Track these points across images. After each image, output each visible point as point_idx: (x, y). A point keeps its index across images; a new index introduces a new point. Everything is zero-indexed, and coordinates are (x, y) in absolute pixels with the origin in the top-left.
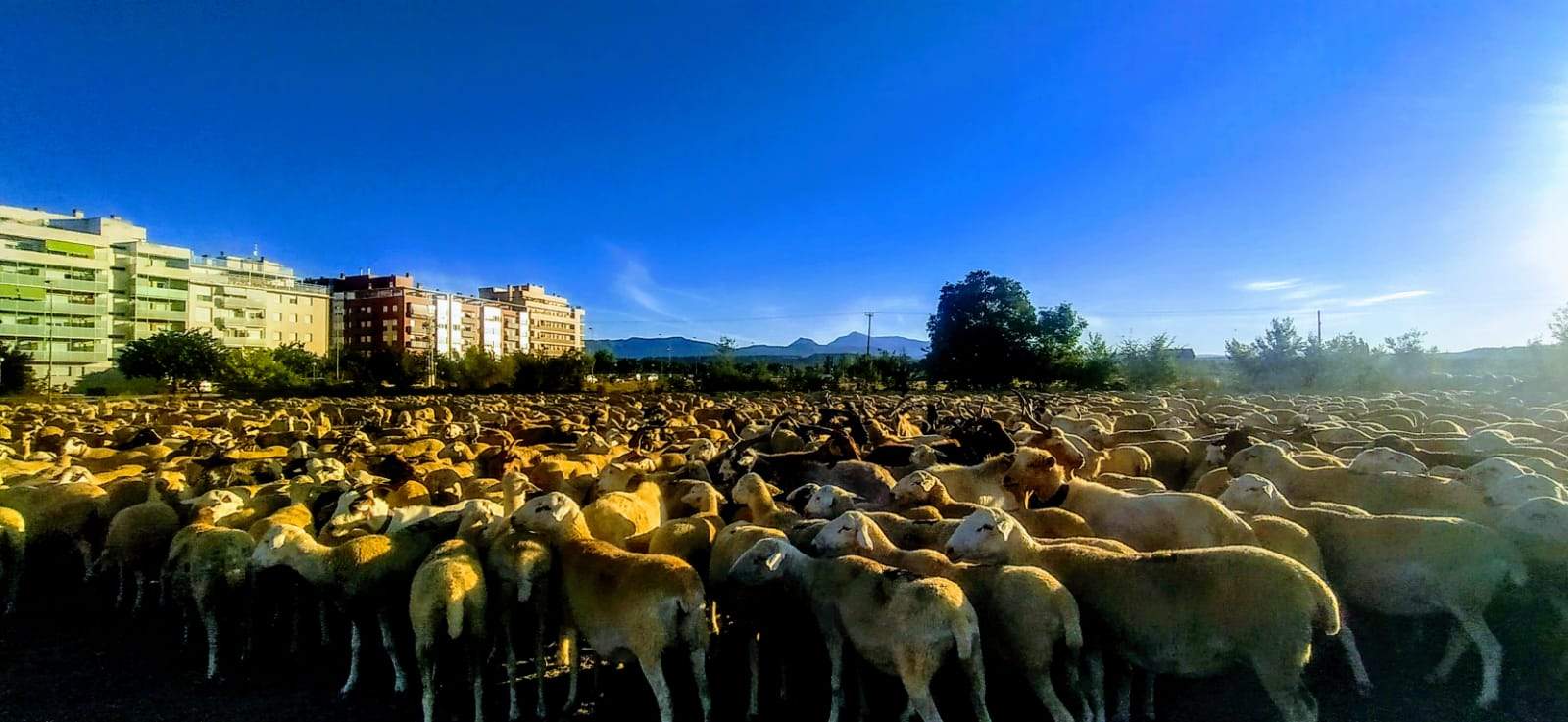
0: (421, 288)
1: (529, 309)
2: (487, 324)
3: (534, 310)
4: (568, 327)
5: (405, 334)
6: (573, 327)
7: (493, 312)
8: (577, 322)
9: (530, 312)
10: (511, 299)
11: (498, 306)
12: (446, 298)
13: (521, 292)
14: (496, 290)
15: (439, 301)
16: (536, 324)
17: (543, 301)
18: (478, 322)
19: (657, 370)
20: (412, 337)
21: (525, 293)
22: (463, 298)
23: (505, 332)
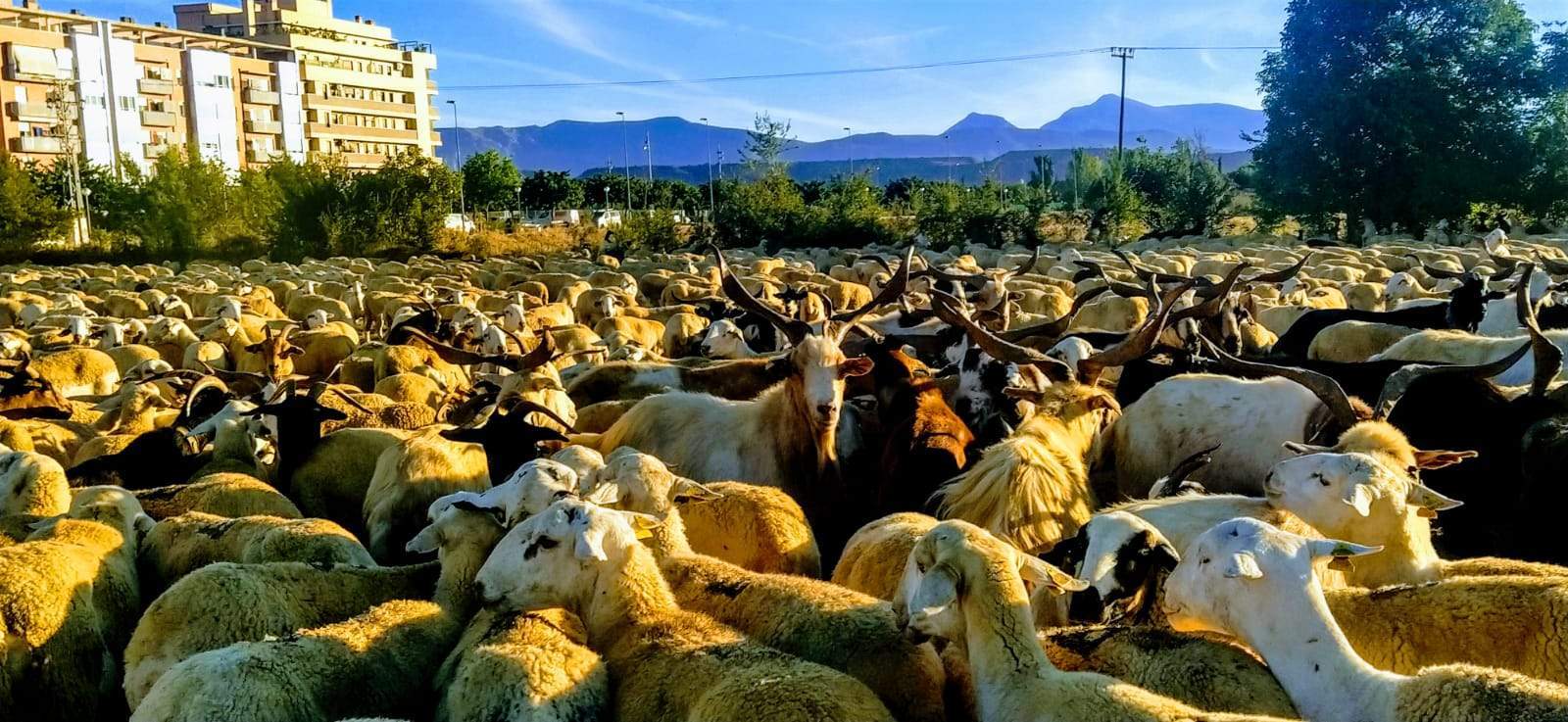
0: (33, 8)
1: (299, 55)
2: (201, 94)
3: (311, 57)
4: (398, 98)
5: (6, 119)
6: (408, 98)
7: (212, 63)
8: (418, 85)
9: (302, 63)
10: (252, 32)
11: (223, 50)
12: (95, 33)
13: (277, 15)
14: (217, 9)
15: (79, 39)
16: (319, 92)
17: (332, 35)
18: (179, 90)
19: (618, 197)
20: (25, 128)
21: (287, 17)
22: (135, 33)
23: (245, 113)
